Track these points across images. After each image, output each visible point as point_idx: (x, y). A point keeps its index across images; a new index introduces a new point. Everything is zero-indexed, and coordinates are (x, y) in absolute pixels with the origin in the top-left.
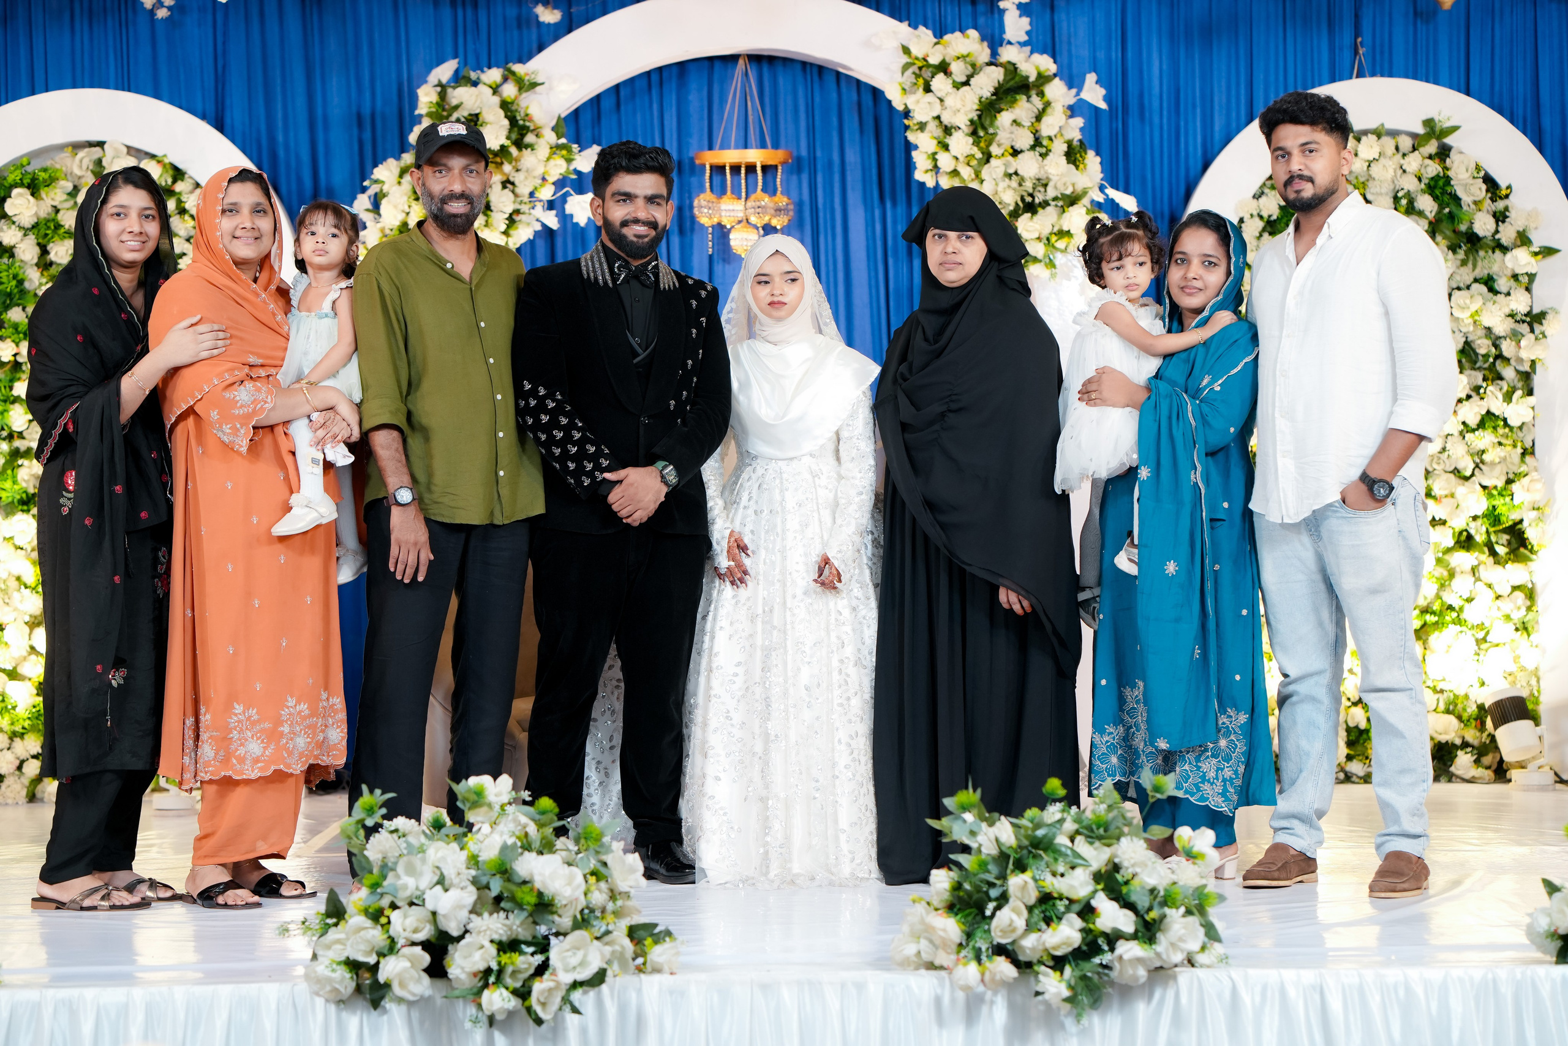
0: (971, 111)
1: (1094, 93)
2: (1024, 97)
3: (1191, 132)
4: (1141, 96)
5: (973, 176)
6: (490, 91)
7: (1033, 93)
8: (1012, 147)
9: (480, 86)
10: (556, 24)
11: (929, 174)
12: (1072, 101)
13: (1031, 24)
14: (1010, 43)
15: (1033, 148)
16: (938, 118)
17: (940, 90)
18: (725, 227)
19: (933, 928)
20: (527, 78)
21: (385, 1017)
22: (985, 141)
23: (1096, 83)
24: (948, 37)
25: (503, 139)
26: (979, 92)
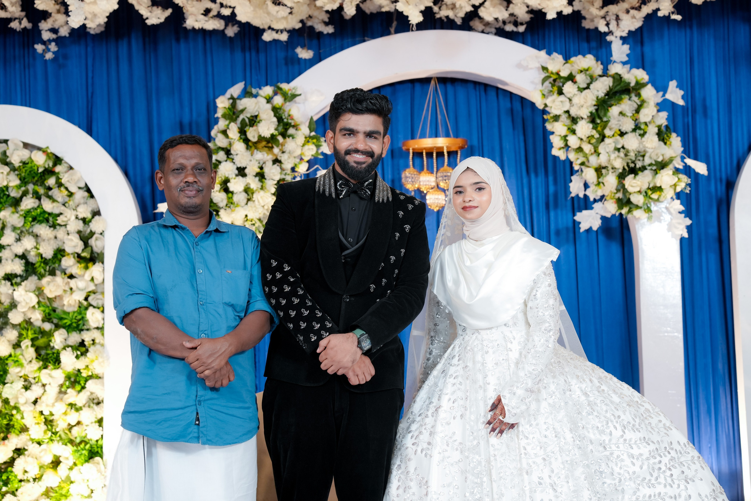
0: (590, 106)
1: (675, 95)
2: (627, 97)
4: (704, 100)
5: (593, 151)
6: (265, 101)
7: (633, 95)
8: (620, 130)
9: (259, 98)
10: (310, 60)
11: (562, 151)
12: (660, 100)
13: (630, 49)
14: (615, 62)
15: (634, 130)
16: (567, 112)
17: (569, 93)
18: (423, 192)
20: (290, 92)
22: (601, 126)
23: (677, 87)
24: (573, 59)
25: (272, 131)
26: (596, 93)
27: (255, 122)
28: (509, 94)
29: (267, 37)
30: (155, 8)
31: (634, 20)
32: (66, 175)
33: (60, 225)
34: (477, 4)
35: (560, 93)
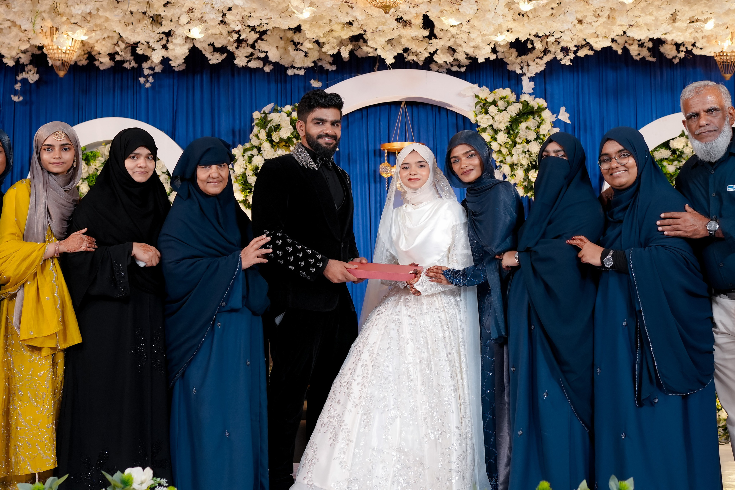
0: (507, 122)
1: (564, 116)
2: (532, 117)
4: (585, 121)
5: (508, 153)
6: (286, 115)
7: (536, 116)
8: (526, 139)
9: (282, 113)
12: (554, 120)
13: (534, 85)
14: (524, 93)
15: (536, 139)
16: (491, 126)
17: (493, 112)
22: (514, 136)
23: (565, 111)
24: (496, 90)
25: (289, 135)
26: (511, 113)
27: (278, 129)
28: (455, 114)
30: (215, 53)
31: (538, 65)
34: (432, 52)
35: (487, 113)
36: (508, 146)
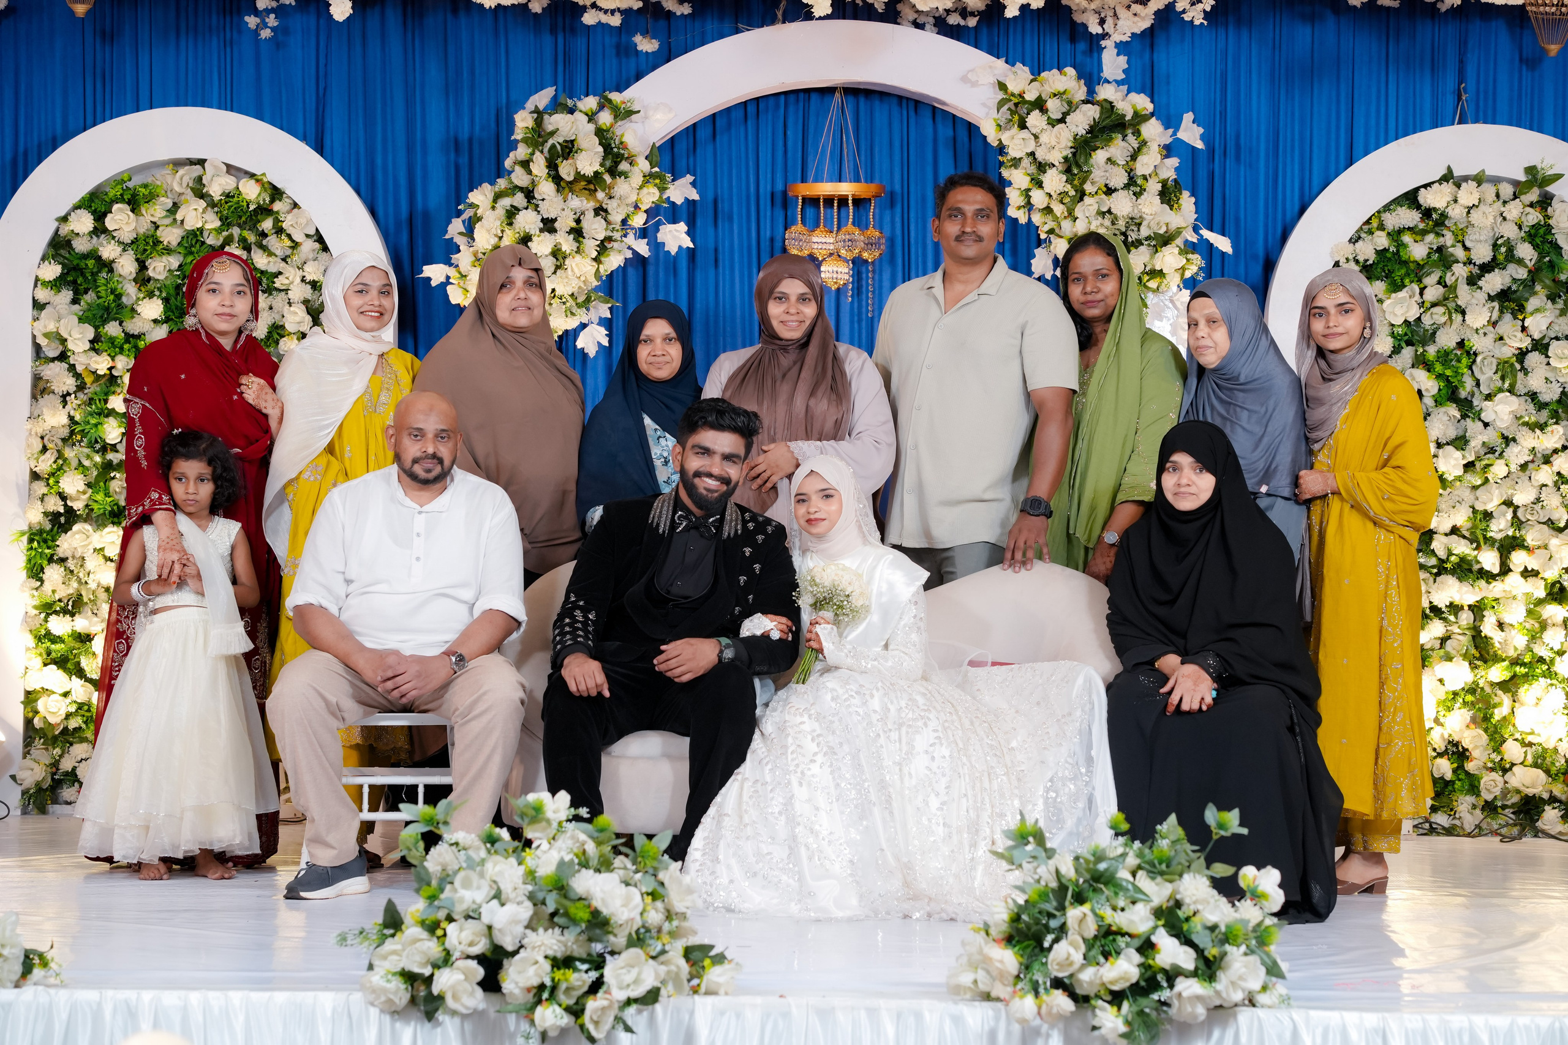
0: (1066, 147)
1: (1191, 133)
2: (1120, 136)
3: (1289, 174)
4: (1238, 137)
5: (1066, 214)
6: (586, 118)
7: (1129, 131)
8: (1106, 185)
9: (577, 114)
10: (654, 53)
11: (1022, 211)
12: (1168, 141)
13: (1128, 62)
14: (1105, 80)
15: (1127, 186)
16: (1032, 154)
17: (1036, 127)
19: (991, 959)
20: (623, 106)
21: (439, 1030)
22: (1079, 179)
23: (1194, 122)
24: (1045, 74)
25: (597, 167)
26: (1074, 129)
27: (571, 151)
28: (950, 117)
29: (590, 18)
31: (1136, 19)
32: (289, 217)
33: (280, 290)
35: (1023, 126)
36: (1067, 200)
